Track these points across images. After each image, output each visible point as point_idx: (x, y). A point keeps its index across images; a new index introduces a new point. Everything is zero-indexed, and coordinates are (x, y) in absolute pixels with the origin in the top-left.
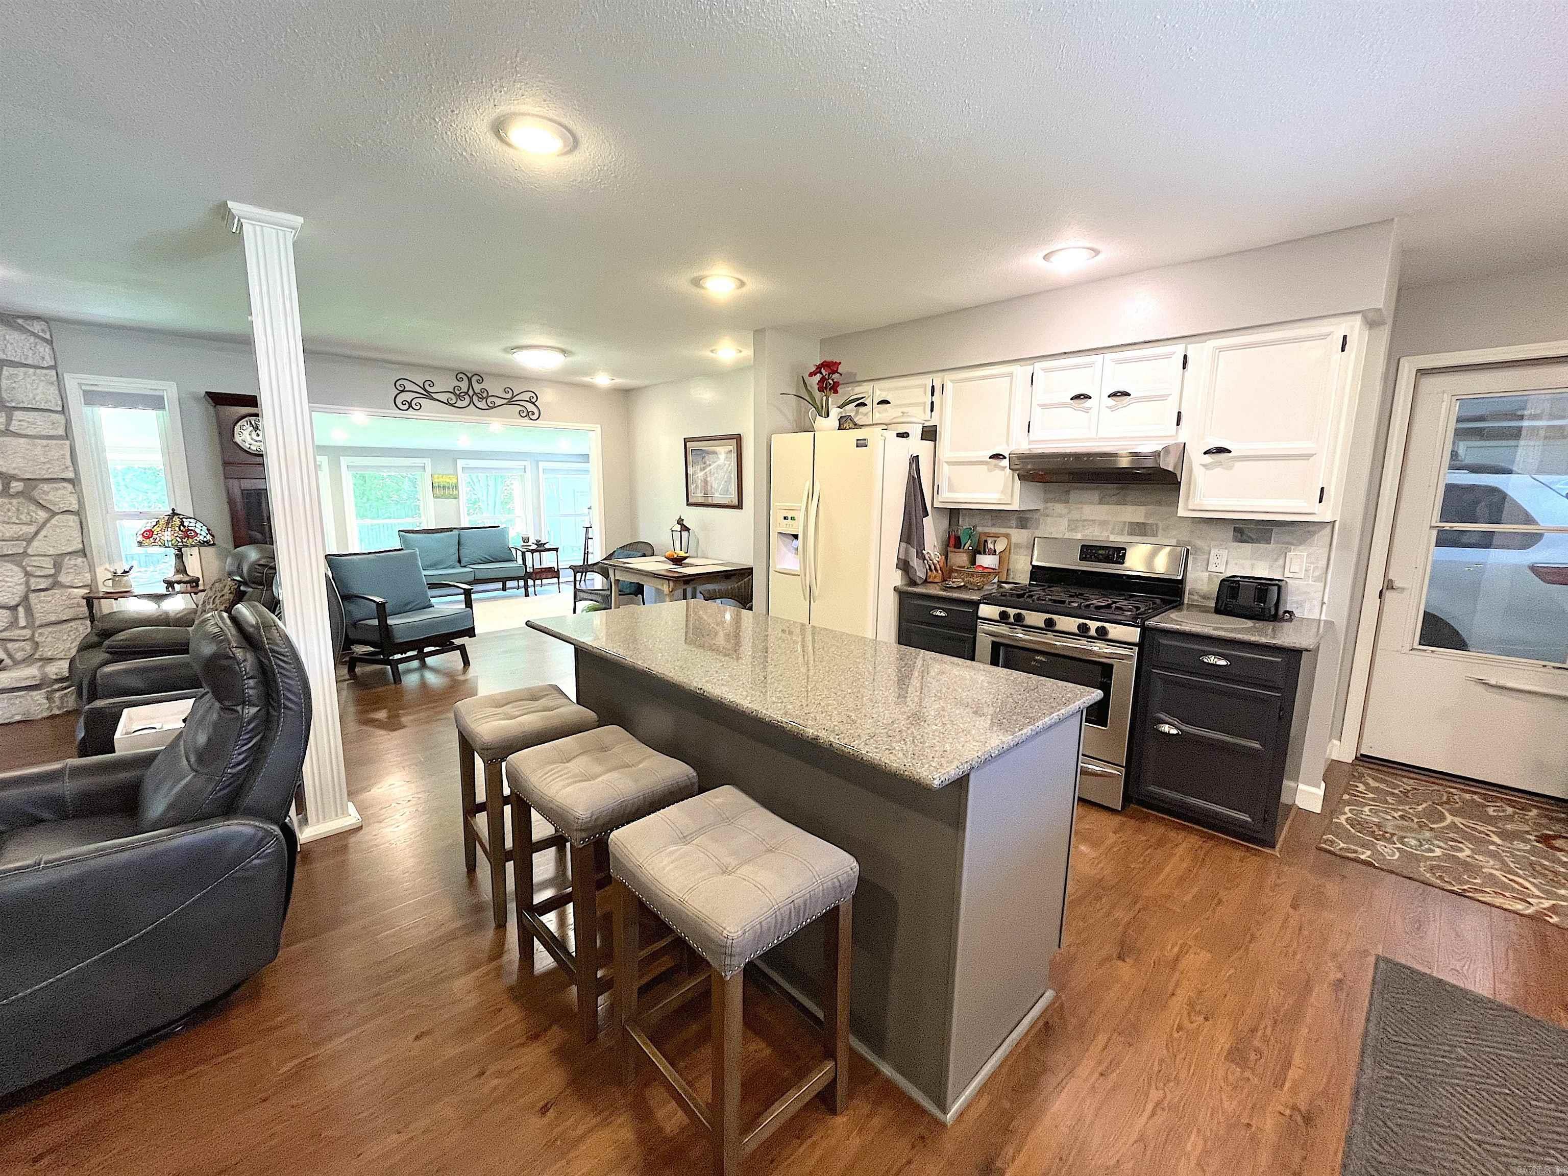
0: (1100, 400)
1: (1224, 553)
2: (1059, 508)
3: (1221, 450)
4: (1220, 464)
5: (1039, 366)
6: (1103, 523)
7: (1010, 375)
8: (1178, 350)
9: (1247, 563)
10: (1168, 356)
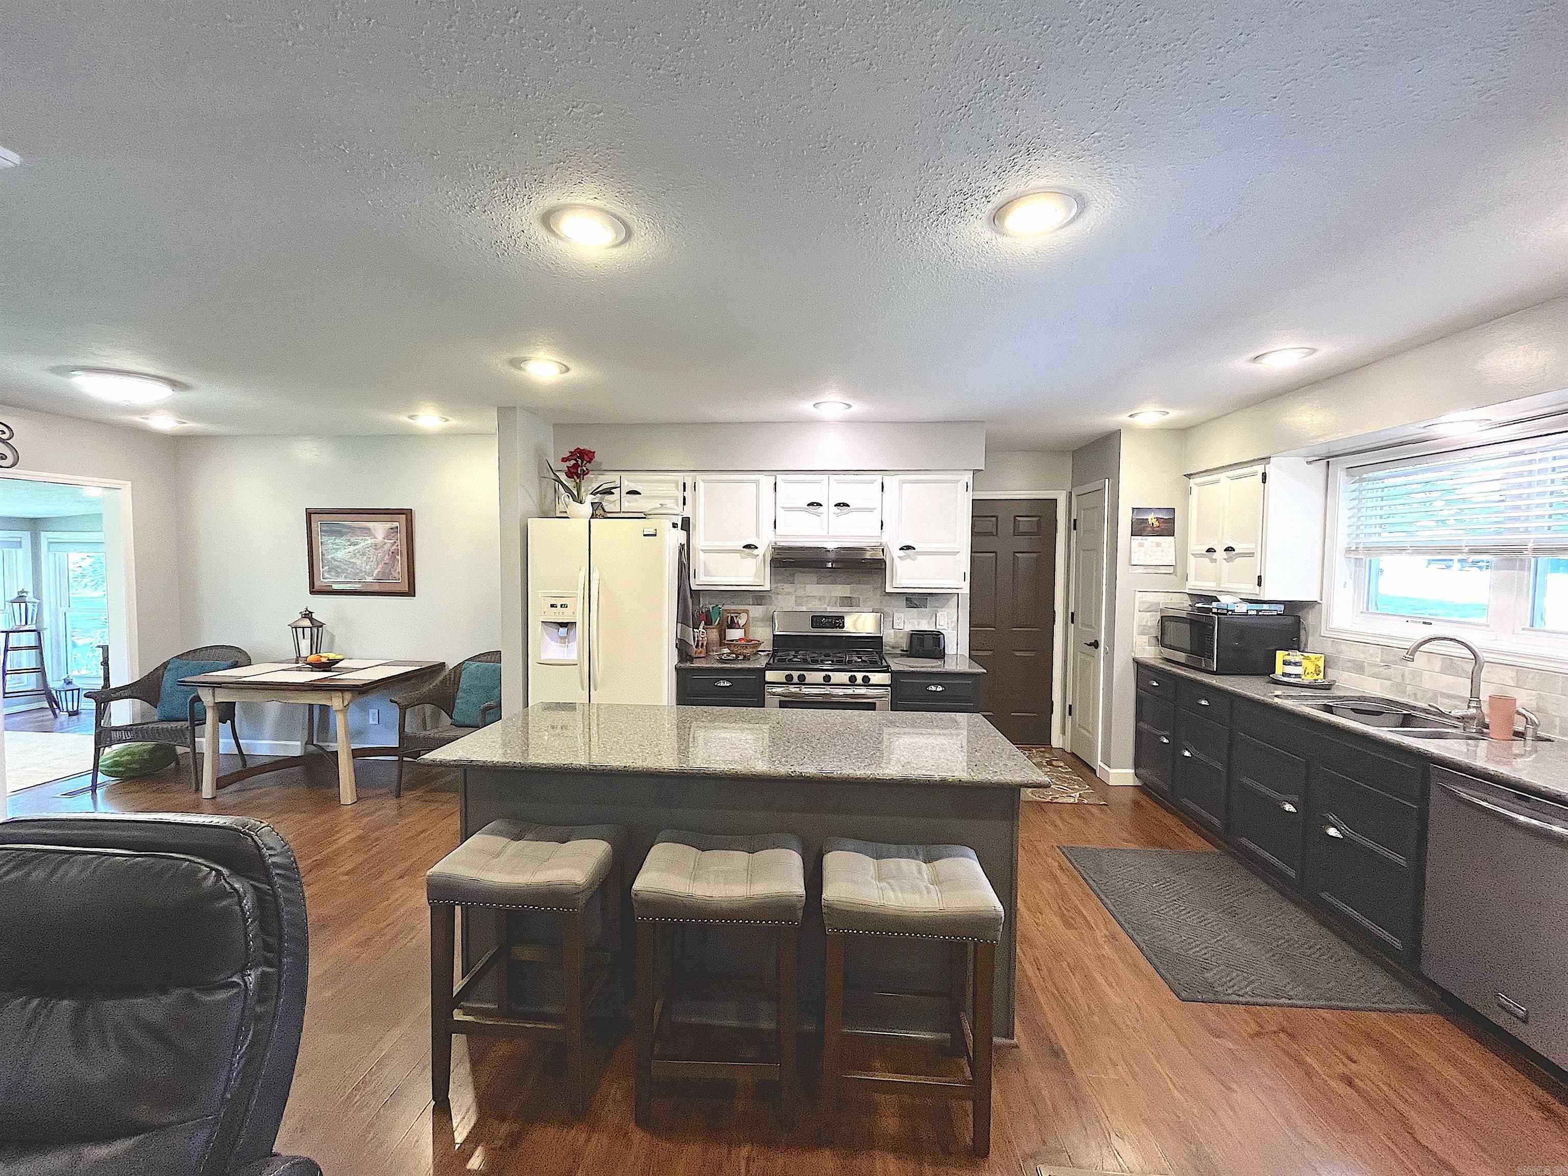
0: (828, 508)
1: (902, 615)
2: (788, 588)
3: (909, 548)
4: (908, 557)
5: (780, 477)
6: (821, 599)
7: (757, 482)
8: (878, 478)
9: (916, 622)
10: (872, 482)
